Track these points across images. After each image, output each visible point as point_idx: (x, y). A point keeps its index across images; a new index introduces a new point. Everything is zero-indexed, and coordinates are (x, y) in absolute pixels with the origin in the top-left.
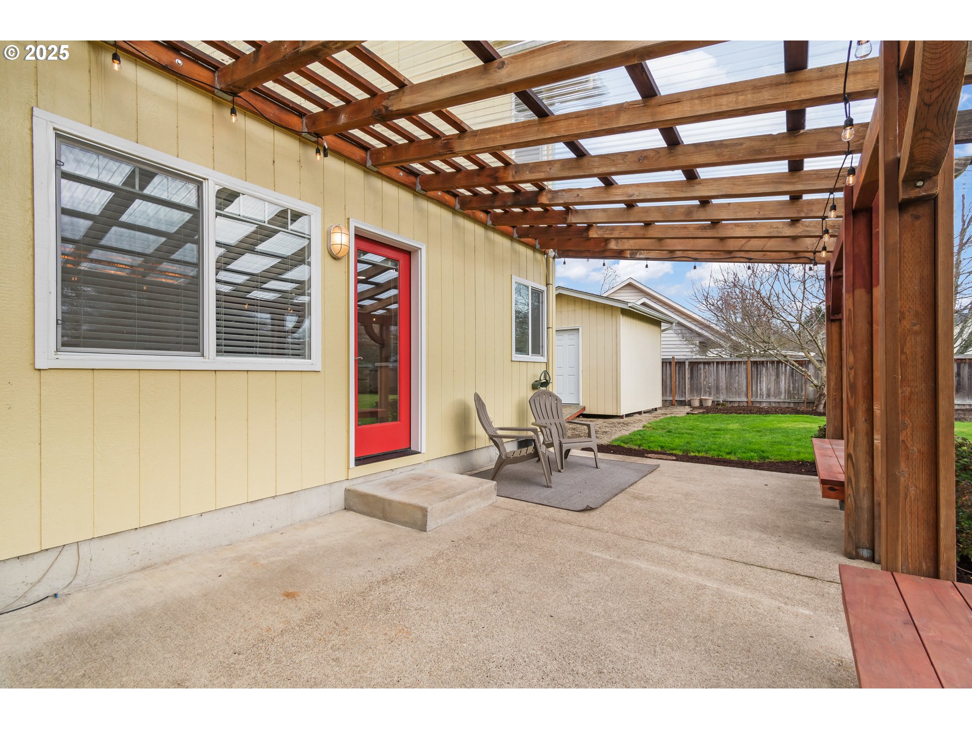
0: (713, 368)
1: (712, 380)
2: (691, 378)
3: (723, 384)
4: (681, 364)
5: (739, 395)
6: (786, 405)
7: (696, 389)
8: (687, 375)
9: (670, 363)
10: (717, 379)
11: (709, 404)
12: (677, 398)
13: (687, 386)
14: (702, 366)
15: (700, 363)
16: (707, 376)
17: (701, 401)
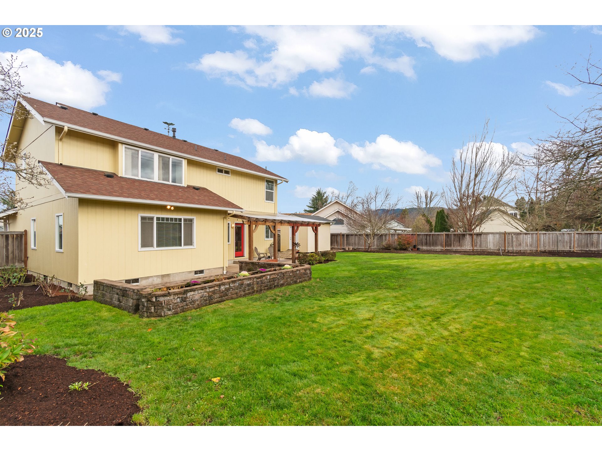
0: (353, 237)
1: (353, 241)
2: (347, 240)
3: (357, 242)
4: (343, 235)
5: (362, 246)
6: (376, 249)
7: (348, 244)
8: (345, 239)
9: (340, 235)
10: (355, 241)
11: (351, 249)
12: (342, 247)
13: (345, 243)
14: (350, 236)
15: (349, 235)
16: (352, 239)
17: (349, 248)
